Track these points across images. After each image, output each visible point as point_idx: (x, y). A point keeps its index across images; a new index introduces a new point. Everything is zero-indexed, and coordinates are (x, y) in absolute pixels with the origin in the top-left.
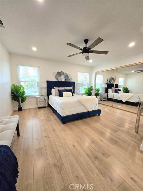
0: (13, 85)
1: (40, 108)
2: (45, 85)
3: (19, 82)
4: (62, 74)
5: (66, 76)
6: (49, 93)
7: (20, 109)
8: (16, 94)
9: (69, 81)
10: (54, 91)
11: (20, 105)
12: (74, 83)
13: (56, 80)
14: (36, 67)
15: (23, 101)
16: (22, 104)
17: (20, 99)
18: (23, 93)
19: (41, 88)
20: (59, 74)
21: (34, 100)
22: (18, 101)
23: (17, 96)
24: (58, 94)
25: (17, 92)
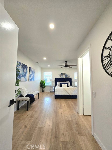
0: (41, 81)
1: (51, 92)
2: (54, 80)
3: (44, 79)
4: (64, 74)
5: (66, 75)
6: (56, 85)
7: (43, 91)
8: (42, 84)
9: (68, 78)
10: (58, 83)
11: (43, 90)
12: (71, 79)
13: (60, 78)
14: (51, 72)
16: (44, 89)
17: (43, 87)
18: (45, 84)
19: (52, 82)
20: (62, 74)
22: (42, 87)
23: (42, 85)
24: (60, 85)
25: (42, 83)
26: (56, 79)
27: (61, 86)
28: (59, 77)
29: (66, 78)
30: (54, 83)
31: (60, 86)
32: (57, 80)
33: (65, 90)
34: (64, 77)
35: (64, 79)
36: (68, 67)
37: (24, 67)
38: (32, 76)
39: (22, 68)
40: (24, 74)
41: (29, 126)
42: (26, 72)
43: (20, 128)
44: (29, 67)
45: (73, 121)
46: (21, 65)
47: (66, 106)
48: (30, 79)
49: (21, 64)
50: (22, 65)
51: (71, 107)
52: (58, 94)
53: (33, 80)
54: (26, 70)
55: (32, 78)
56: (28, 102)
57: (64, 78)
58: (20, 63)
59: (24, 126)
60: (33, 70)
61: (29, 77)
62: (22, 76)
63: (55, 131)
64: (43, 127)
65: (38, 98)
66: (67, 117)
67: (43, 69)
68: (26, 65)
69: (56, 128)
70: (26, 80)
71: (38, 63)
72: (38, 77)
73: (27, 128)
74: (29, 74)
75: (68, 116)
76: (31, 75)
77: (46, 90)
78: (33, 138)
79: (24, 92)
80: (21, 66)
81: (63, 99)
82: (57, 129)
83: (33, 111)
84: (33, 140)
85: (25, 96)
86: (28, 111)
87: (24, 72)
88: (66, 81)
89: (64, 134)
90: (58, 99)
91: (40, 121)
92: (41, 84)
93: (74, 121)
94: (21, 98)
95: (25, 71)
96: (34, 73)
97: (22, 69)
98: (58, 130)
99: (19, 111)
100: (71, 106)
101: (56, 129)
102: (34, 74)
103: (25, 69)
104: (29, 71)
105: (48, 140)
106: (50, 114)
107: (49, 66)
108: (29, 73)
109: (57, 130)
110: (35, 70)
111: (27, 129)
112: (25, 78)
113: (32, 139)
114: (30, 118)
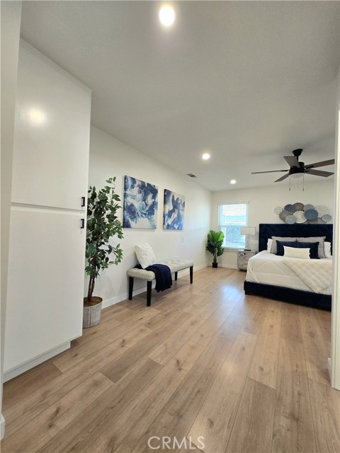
0: (211, 232)
2: (255, 231)
3: (220, 227)
4: (298, 208)
5: (311, 212)
7: (215, 265)
8: (212, 243)
9: (319, 223)
10: (271, 243)
11: (215, 260)
12: (330, 227)
13: (281, 222)
14: (244, 203)
15: (219, 254)
16: (217, 258)
17: (217, 251)
18: (221, 242)
19: (248, 237)
20: (290, 209)
21: (235, 256)
22: (213, 253)
23: (213, 245)
24: (276, 250)
25: (214, 241)
26: (261, 226)
27: (280, 252)
28: (275, 220)
29: (311, 223)
30: (255, 243)
31: (277, 254)
32: (266, 232)
33: (290, 269)
34: (300, 218)
35: (297, 226)
36: (307, 172)
37: (148, 190)
38: (176, 216)
39: (140, 192)
40: (147, 208)
41: (129, 346)
42: (154, 205)
43: (111, 341)
44: (165, 190)
45: (279, 399)
46: (136, 185)
47: (277, 328)
48: (166, 224)
49: (138, 183)
50: (139, 186)
51: (302, 342)
52: (258, 281)
53: (180, 228)
54: (154, 197)
55: (173, 222)
56: (149, 284)
57: (298, 222)
58: (134, 180)
59: (121, 341)
60: (178, 199)
61: (164, 218)
62: (142, 213)
63: (190, 395)
64: (161, 364)
65: (191, 282)
66: (262, 369)
67: (217, 197)
68: (152, 184)
69: (195, 386)
70: (154, 227)
71: (192, 176)
72: (198, 220)
73: (124, 348)
74: (164, 210)
75: (266, 370)
76: (171, 213)
77: (227, 261)
78: (122, 379)
79: (144, 257)
80: (136, 189)
81: (280, 304)
82: (198, 392)
83: (159, 312)
84: (119, 385)
85: (146, 267)
86: (148, 308)
87: (147, 205)
88: (305, 237)
89: (215, 424)
90: (257, 298)
91: (161, 346)
92: (209, 241)
93: (287, 399)
94: (137, 270)
95: (150, 200)
96: (181, 208)
97: (140, 196)
98: (199, 396)
99: (133, 301)
100: (304, 335)
101: (194, 389)
102: (183, 210)
103: (150, 196)
104: (165, 203)
105: (153, 407)
106: (202, 336)
107: (233, 182)
108: (164, 207)
109: (196, 396)
110: (184, 197)
111: (122, 351)
112: (149, 219)
113: (120, 381)
114: (142, 327)
